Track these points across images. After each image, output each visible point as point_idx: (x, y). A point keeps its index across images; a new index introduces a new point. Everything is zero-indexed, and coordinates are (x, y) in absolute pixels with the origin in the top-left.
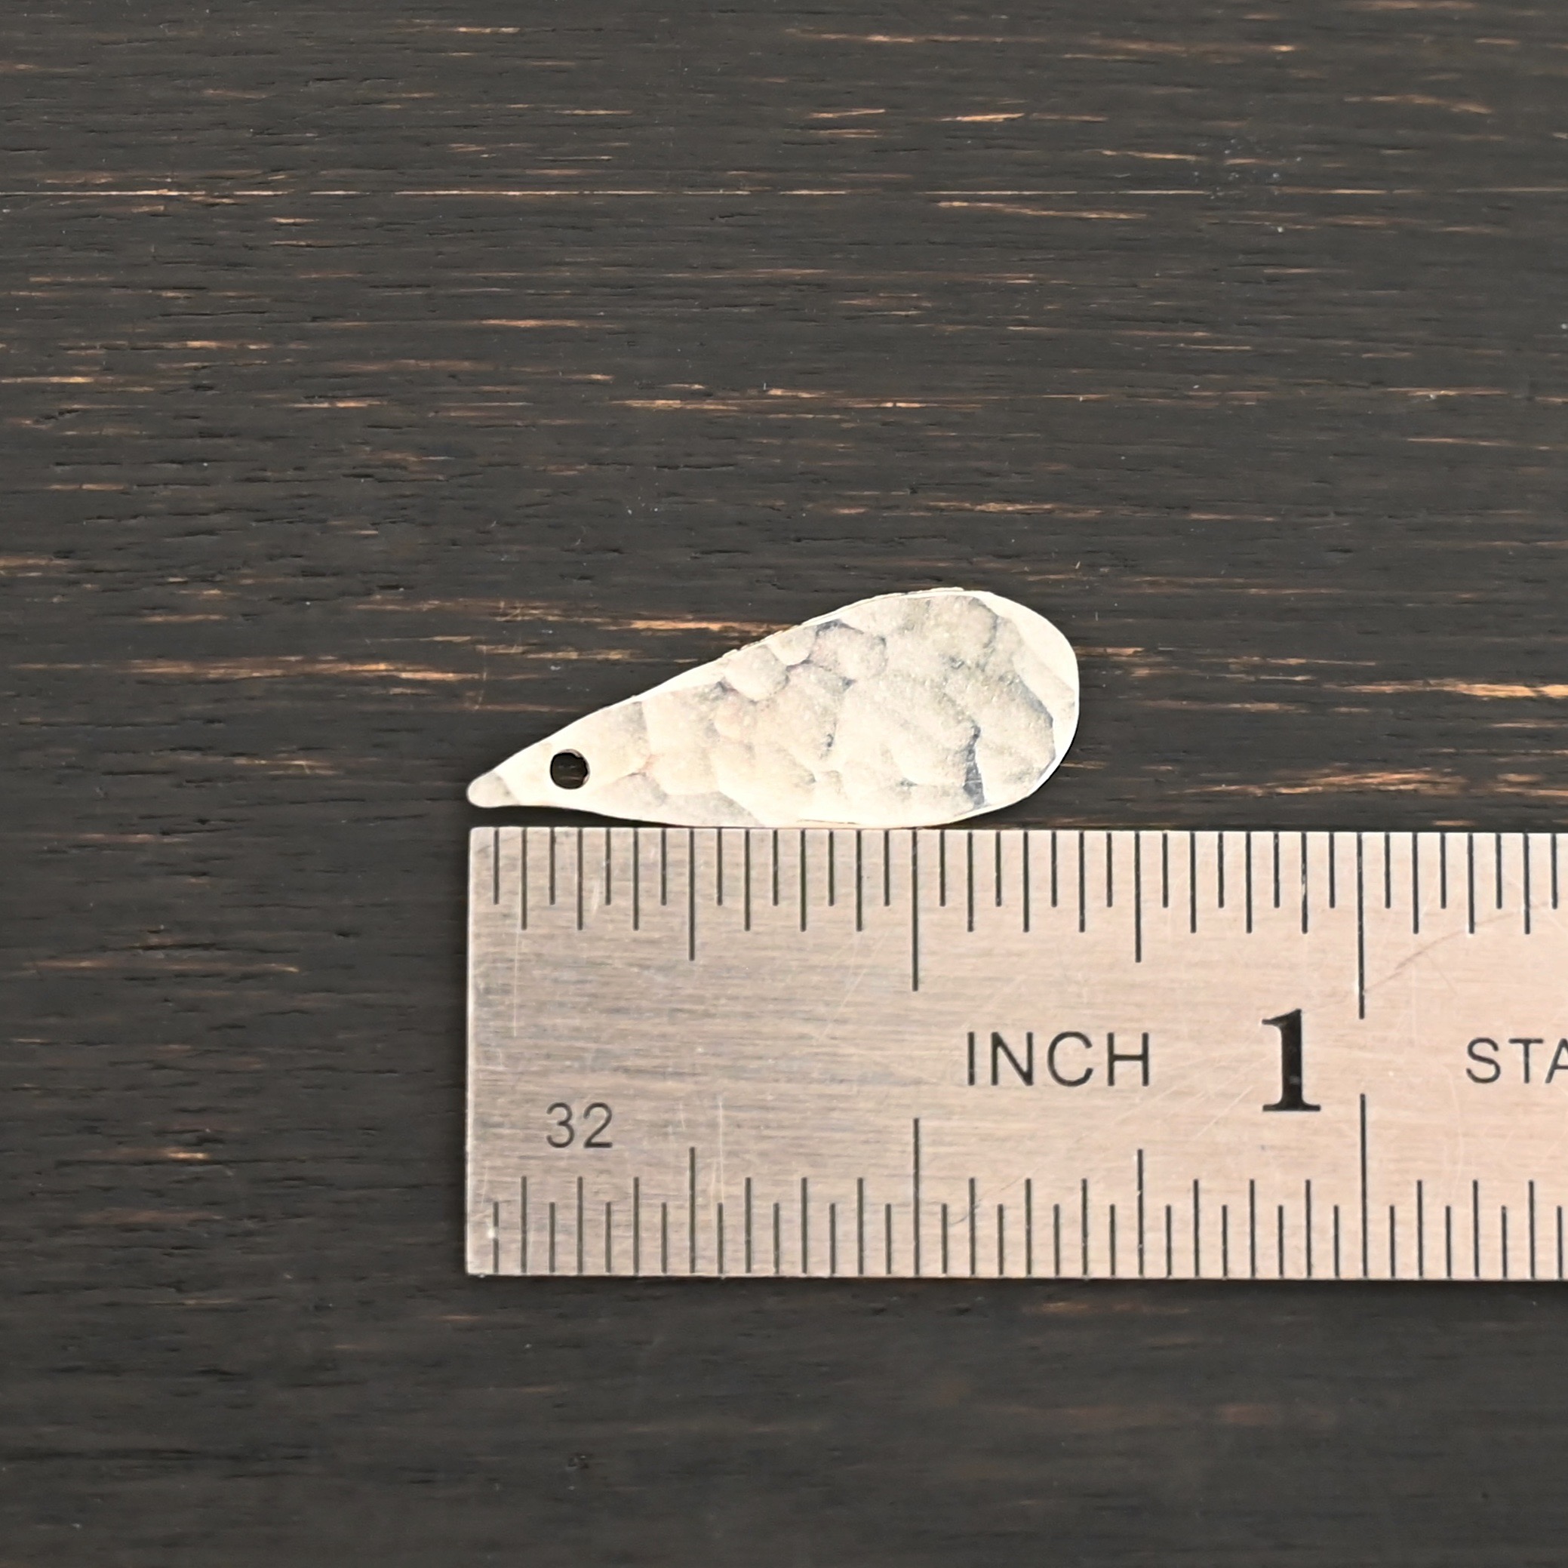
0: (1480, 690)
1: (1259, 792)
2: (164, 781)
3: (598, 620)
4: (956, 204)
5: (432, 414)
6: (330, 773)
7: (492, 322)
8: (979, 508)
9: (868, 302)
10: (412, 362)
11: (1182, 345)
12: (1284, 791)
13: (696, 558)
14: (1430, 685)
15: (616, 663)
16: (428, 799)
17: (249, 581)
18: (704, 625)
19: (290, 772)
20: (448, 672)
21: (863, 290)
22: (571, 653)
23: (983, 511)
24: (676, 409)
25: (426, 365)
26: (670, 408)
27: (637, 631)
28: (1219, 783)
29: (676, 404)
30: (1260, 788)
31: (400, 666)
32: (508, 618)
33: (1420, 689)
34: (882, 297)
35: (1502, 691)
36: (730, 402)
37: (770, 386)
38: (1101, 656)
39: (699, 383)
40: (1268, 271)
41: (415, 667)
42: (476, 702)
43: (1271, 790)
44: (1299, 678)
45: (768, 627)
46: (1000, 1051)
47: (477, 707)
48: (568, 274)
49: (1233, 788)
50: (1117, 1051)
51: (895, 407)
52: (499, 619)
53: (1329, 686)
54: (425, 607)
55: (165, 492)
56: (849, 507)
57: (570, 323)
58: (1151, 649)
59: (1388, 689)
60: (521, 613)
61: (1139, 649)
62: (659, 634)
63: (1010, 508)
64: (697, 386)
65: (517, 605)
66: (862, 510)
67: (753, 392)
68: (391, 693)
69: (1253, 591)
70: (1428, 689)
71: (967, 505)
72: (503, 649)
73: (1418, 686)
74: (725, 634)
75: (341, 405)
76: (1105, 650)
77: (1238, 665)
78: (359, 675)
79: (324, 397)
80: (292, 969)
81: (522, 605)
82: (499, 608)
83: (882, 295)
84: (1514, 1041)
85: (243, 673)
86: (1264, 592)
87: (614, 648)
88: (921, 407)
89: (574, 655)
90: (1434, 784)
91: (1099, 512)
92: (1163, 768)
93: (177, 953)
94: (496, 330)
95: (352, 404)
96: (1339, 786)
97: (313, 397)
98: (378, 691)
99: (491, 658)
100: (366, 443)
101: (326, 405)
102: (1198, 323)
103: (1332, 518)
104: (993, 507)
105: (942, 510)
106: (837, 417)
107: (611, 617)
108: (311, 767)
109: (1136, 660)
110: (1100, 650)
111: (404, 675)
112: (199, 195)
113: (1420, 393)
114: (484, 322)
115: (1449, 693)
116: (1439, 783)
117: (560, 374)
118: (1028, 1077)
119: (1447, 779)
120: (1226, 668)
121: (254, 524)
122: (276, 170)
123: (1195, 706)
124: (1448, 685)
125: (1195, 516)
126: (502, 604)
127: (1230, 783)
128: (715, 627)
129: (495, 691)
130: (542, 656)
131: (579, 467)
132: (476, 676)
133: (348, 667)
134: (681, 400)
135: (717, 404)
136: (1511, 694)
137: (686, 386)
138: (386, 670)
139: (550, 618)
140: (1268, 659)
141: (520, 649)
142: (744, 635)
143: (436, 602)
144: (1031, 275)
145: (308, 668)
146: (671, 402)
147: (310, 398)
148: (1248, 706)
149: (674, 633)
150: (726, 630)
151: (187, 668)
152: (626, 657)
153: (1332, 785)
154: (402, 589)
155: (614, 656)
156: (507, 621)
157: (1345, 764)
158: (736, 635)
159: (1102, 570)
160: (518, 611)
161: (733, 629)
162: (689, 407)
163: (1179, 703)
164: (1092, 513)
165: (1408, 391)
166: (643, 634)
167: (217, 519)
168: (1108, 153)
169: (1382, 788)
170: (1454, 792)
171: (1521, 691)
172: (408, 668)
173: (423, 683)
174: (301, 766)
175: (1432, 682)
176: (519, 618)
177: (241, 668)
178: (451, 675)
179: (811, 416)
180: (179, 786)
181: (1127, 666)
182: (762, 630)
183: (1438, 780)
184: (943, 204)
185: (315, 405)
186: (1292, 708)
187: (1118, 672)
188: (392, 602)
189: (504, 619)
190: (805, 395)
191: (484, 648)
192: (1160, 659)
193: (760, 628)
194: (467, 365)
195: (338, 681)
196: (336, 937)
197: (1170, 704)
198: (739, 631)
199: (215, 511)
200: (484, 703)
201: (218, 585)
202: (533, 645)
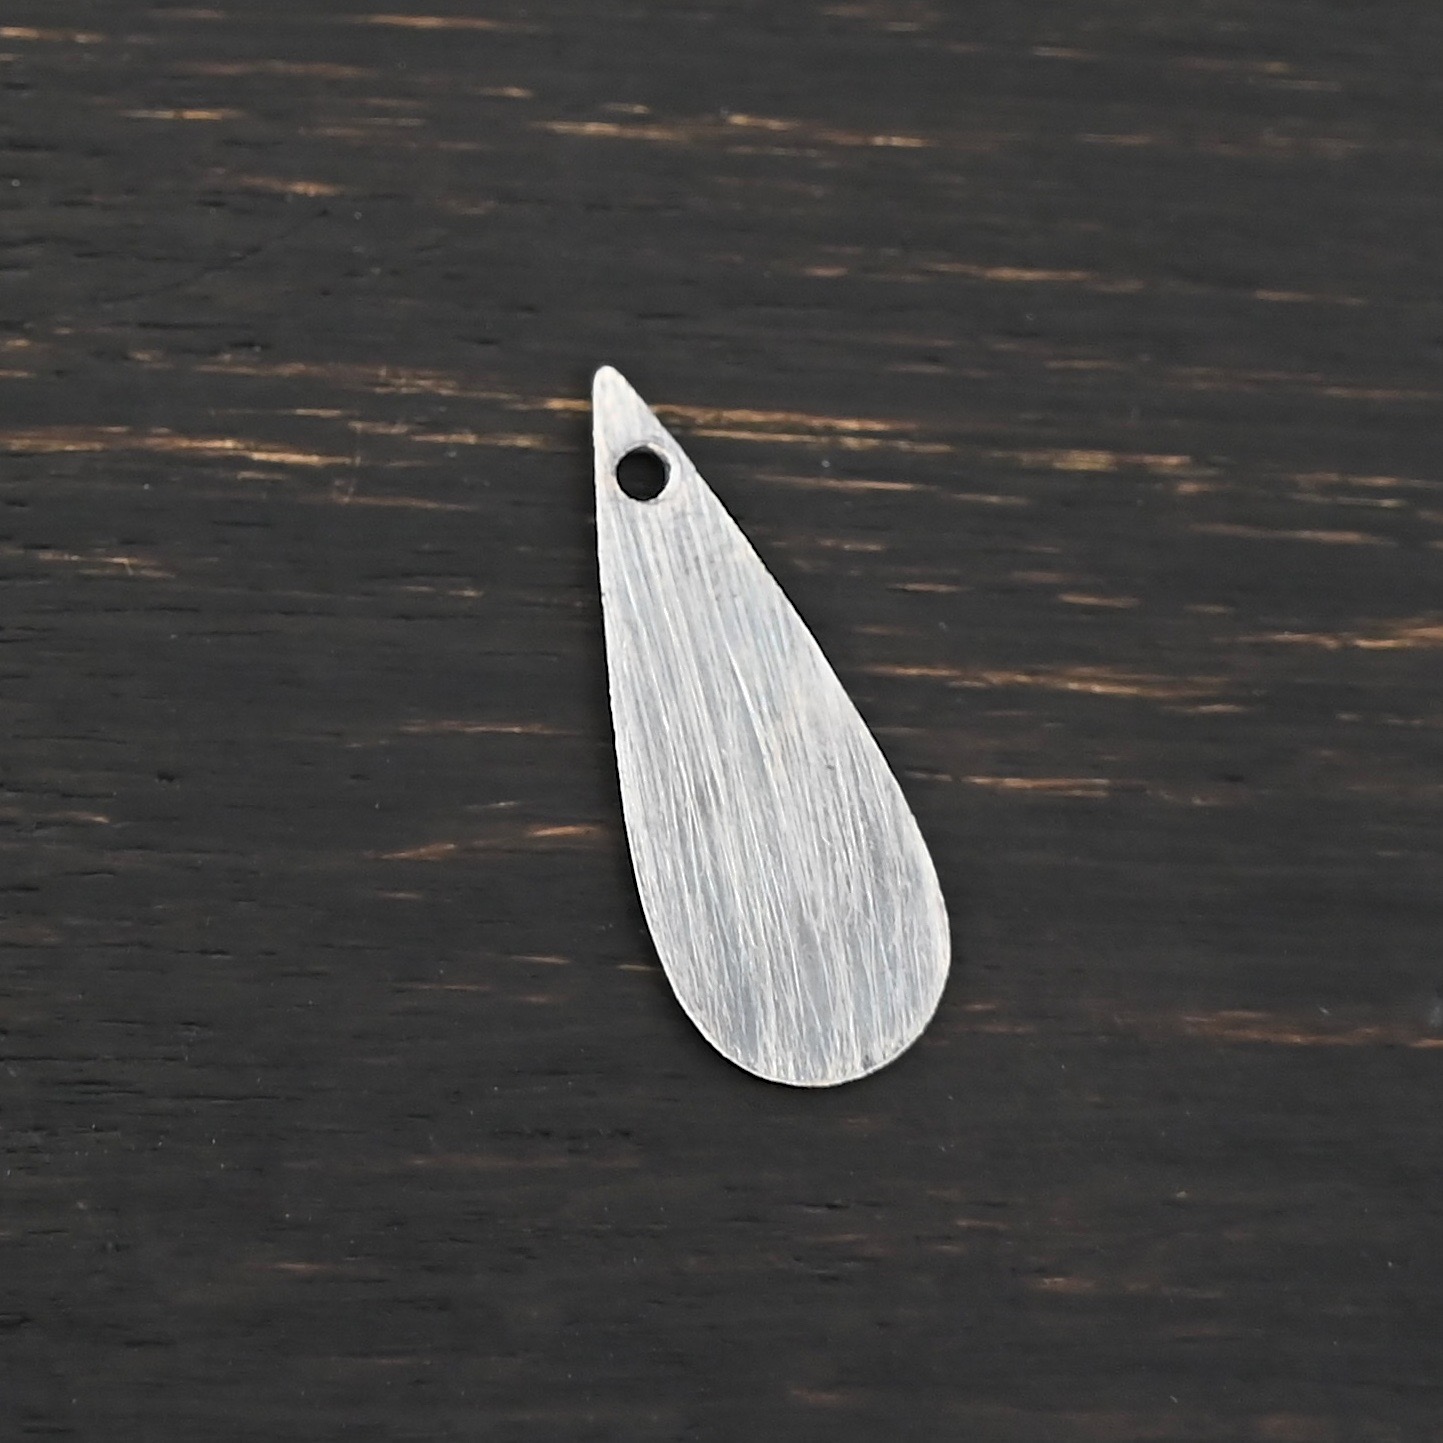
1: (1331, 643)
3: (504, 396)
5: (303, 131)
6: (158, 574)
8: (989, 274)
10: (281, 64)
11: (1251, 81)
12: (1363, 644)
15: (525, 450)
16: (282, 613)
17: (66, 331)
19: (108, 572)
20: (310, 454)
22: (469, 436)
23: (994, 279)
24: (612, 137)
25: (297, 69)
26: (604, 136)
27: (552, 412)
28: (1281, 630)
29: (609, 129)
30: (1333, 638)
31: (252, 444)
32: (389, 390)
36: (680, 129)
37: (731, 112)
38: (1137, 464)
39: (642, 105)
41: (270, 447)
42: (347, 494)
43: (1347, 642)
44: (1386, 503)
47: (347, 500)
49: (1298, 637)
51: (887, 145)
52: (377, 390)
53: (1426, 514)
54: (286, 371)
56: (826, 267)
57: (480, 24)
58: (1202, 459)
60: (406, 384)
61: (1187, 459)
63: (1029, 276)
64: (638, 109)
65: (402, 374)
66: (841, 272)
67: (709, 118)
68: (239, 478)
69: (1332, 391)
71: (974, 270)
72: (382, 428)
75: (189, 115)
76: (1142, 458)
77: (1310, 484)
78: (197, 453)
79: (168, 104)
80: (100, 819)
81: (408, 374)
82: (378, 376)
85: (54, 446)
87: (520, 432)
88: (920, 146)
89: (472, 439)
91: (1141, 284)
92: (1211, 609)
94: (387, 27)
95: (203, 115)
97: (155, 104)
98: (222, 474)
99: (368, 439)
100: (219, 164)
101: (170, 115)
104: (1007, 273)
105: (942, 274)
106: (814, 153)
107: (519, 394)
108: (132, 566)
109: (1182, 471)
110: (1137, 458)
111: (257, 456)
117: (468, 86)
120: (1294, 486)
121: (74, 260)
125: (1263, 295)
126: (383, 372)
127: (1294, 630)
129: (366, 479)
130: (429, 438)
131: (485, 204)
132: (347, 461)
133: (185, 443)
134: (619, 125)
135: (665, 132)
137: (625, 107)
138: (234, 449)
139: (444, 392)
140: (1349, 477)
141: (405, 428)
142: (685, 422)
143: (301, 366)
145: (135, 443)
146: (605, 127)
147: (152, 105)
148: (1320, 535)
152: (537, 444)
153: (1423, 638)
154: (257, 348)
155: (523, 442)
156: (388, 394)
158: (677, 421)
159: (1141, 357)
160: (404, 381)
161: (671, 415)
162: (628, 135)
164: (1132, 286)
166: (558, 416)
167: (32, 252)
172: (261, 448)
173: (280, 467)
174: (121, 565)
176: (404, 391)
177: (51, 439)
178: (314, 459)
179: (782, 152)
181: (1167, 481)
185: (157, 115)
186: (1377, 540)
187: (1159, 487)
188: (245, 364)
189: (384, 390)
190: (775, 125)
191: (358, 425)
192: (1211, 472)
194: (348, 72)
195: (173, 459)
196: (157, 780)
197: (1222, 529)
198: (681, 417)
199: (27, 242)
200: (355, 494)
201: (26, 334)
202: (420, 424)
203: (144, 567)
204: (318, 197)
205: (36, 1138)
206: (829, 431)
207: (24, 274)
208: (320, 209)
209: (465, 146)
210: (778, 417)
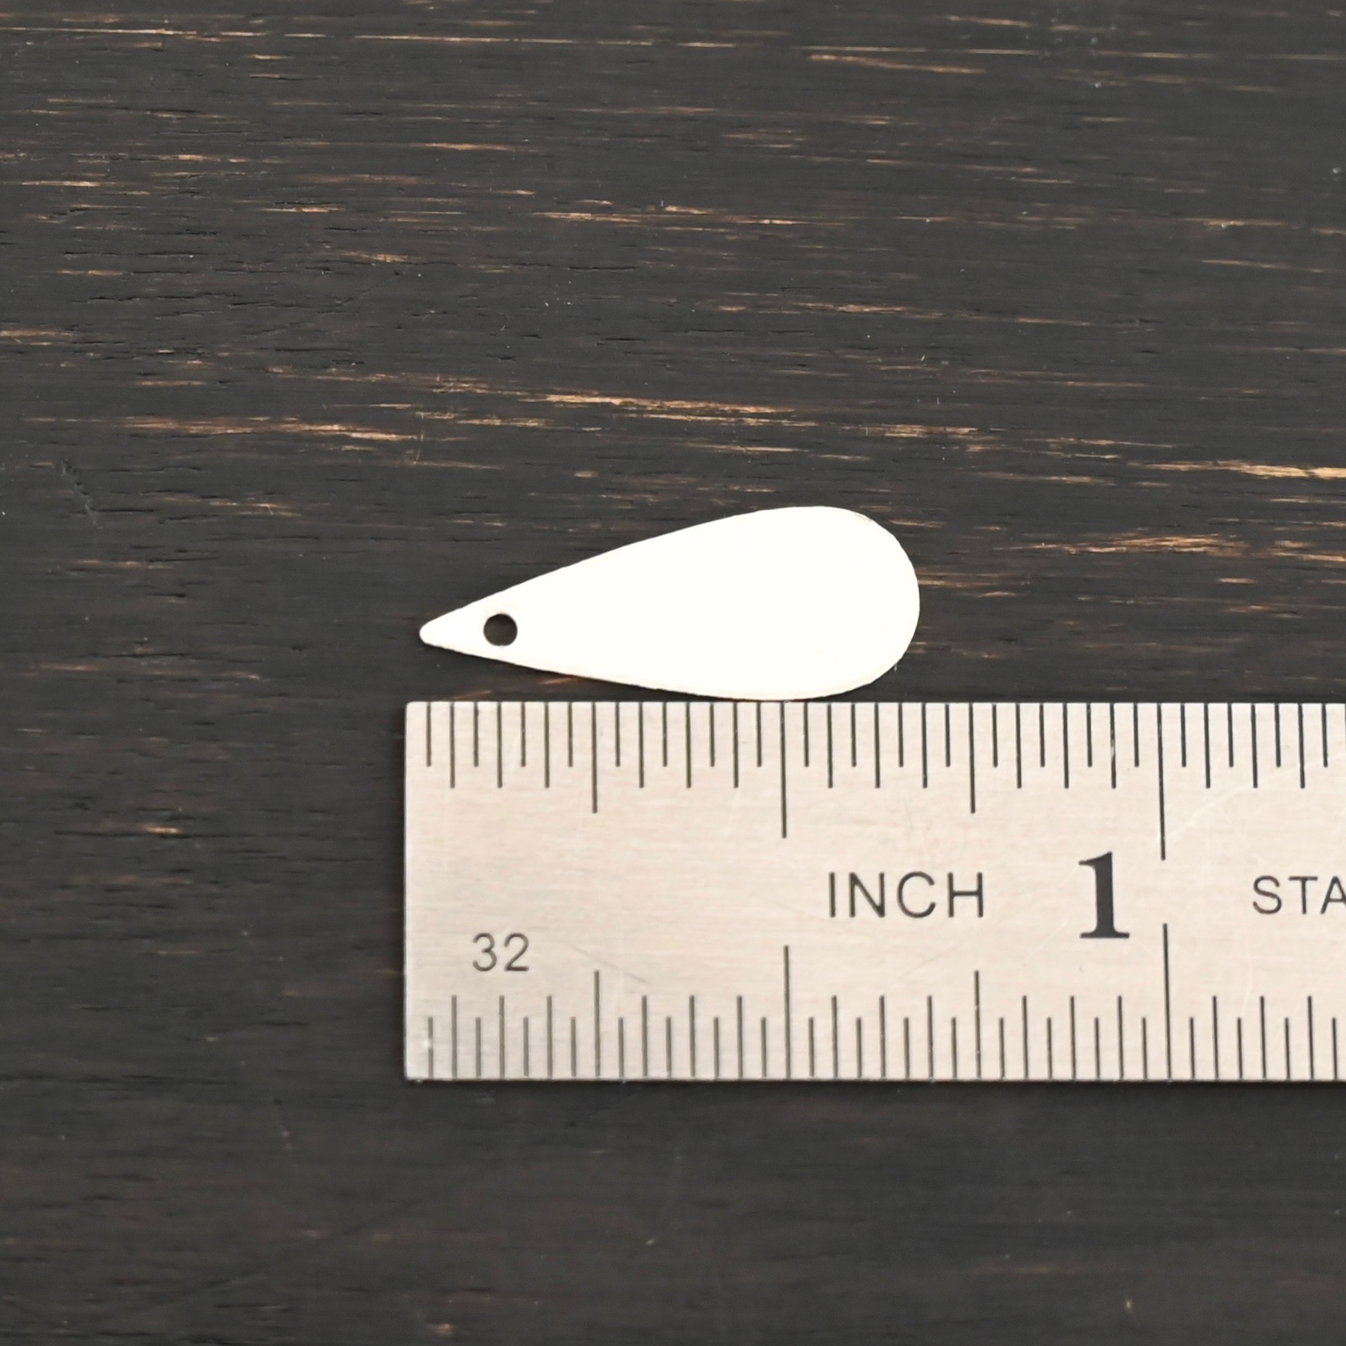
0: (1261, 470)
1: (1073, 550)
2: (150, 518)
3: (518, 393)
4: (826, 57)
5: (382, 220)
6: (290, 514)
7: (434, 145)
8: (840, 308)
9: (751, 136)
10: (367, 176)
11: (1013, 178)
12: (1094, 550)
13: (601, 344)
14: (1218, 465)
15: (533, 429)
16: (373, 538)
17: (226, 354)
18: (607, 400)
19: (256, 513)
20: (390, 433)
21: (744, 126)
22: (495, 421)
23: (843, 312)
24: (587, 221)
25: (379, 179)
26: (582, 220)
27: (551, 403)
28: (1039, 542)
29: (587, 216)
30: (1074, 547)
31: (351, 427)
32: (442, 390)
33: (1209, 468)
34: (762, 133)
35: (1279, 472)
36: (633, 216)
37: (667, 204)
38: (941, 433)
39: (607, 200)
40: (1088, 119)
41: (364, 429)
42: (415, 460)
43: (1084, 550)
44: (1108, 457)
45: (661, 403)
46: (857, 890)
47: (415, 463)
48: (499, 107)
49: (1050, 546)
50: (957, 888)
51: (771, 224)
52: (434, 390)
53: (1134, 464)
54: (373, 379)
55: (157, 279)
56: (732, 305)
57: (499, 148)
58: (983, 430)
59: (1183, 467)
60: (454, 386)
61: (974, 429)
62: (569, 406)
63: (867, 310)
64: (605, 202)
65: (451, 379)
66: (742, 308)
67: (652, 208)
68: (343, 449)
69: (1071, 383)
70: (1217, 468)
71: (831, 306)
72: (438, 415)
73: (1209, 466)
74: (625, 408)
75: (306, 210)
76: (945, 429)
77: (1056, 444)
78: (315, 434)
79: (292, 204)
80: (253, 677)
81: (455, 379)
82: (434, 381)
83: (762, 131)
84: (1293, 878)
85: (219, 430)
86: (1079, 384)
87: (531, 417)
88: (793, 225)
89: (497, 422)
90: (1221, 547)
91: (941, 314)
92: (992, 528)
93: (156, 661)
94: (436, 150)
95: (315, 210)
96: (1142, 547)
97: (283, 203)
98: (332, 447)
99: (429, 422)
100: (327, 242)
101: (293, 210)
102: (1027, 161)
103: (1137, 324)
104: (852, 308)
105: (809, 309)
106: (722, 230)
107: (529, 391)
108: (273, 509)
109: (971, 437)
110: (941, 429)
111: (354, 435)
112: (191, 35)
113: (1213, 223)
114: (427, 145)
115: (1234, 472)
116: (1225, 547)
117: (491, 189)
118: (880, 910)
119: (1232, 544)
120: (1046, 446)
121: (231, 307)
122: (256, 16)
123: (1021, 478)
124: (1234, 466)
125: (1022, 320)
126: (438, 379)
127: (1048, 542)
128: (617, 401)
129: (427, 451)
130: (470, 422)
131: (504, 267)
132: (415, 437)
133: (307, 428)
134: (592, 213)
135: (623, 218)
136: (1287, 474)
137: (596, 202)
138: (340, 431)
139: (479, 391)
140: (1082, 440)
141: (453, 416)
142: (641, 409)
143: (383, 375)
144: (887, 117)
145: (274, 428)
146: (583, 215)
147: (281, 204)
148: (1064, 478)
149: (580, 406)
150: (625, 404)
151: (171, 425)
152: (541, 425)
153: (1135, 546)
154: (354, 364)
155: (532, 423)
156: (442, 392)
157: (1146, 529)
158: (634, 408)
159: (943, 362)
160: (452, 384)
161: (632, 404)
162: (598, 219)
163: (1007, 475)
164: (937, 315)
165: (1202, 222)
166: (556, 406)
167: (201, 302)
168: (954, 18)
169: (1176, 549)
170: (1238, 554)
171: (1295, 472)
172: (358, 429)
173: (371, 442)
174: (266, 509)
175: (1220, 462)
176: (452, 390)
177: (218, 426)
178: (394, 436)
179: (700, 229)
180: (162, 522)
181: (963, 443)
182: (656, 405)
183: (1227, 544)
184: (815, 57)
185: (285, 210)
186: (1101, 481)
187: (956, 448)
188: (345, 374)
189: (439, 390)
190: (696, 212)
191: (422, 414)
192: (991, 438)
193: (655, 403)
194: (412, 180)
195: (299, 438)
196: (292, 651)
197: (999, 475)
198: (637, 406)
199: (199, 295)
200: (419, 461)
201: (200, 356)
202: (464, 412)
203: (281, 510)
204: (393, 262)
205: (215, 889)
206: (735, 414)
207: (197, 316)
208: (396, 271)
209: (489, 229)
210: (701, 405)
